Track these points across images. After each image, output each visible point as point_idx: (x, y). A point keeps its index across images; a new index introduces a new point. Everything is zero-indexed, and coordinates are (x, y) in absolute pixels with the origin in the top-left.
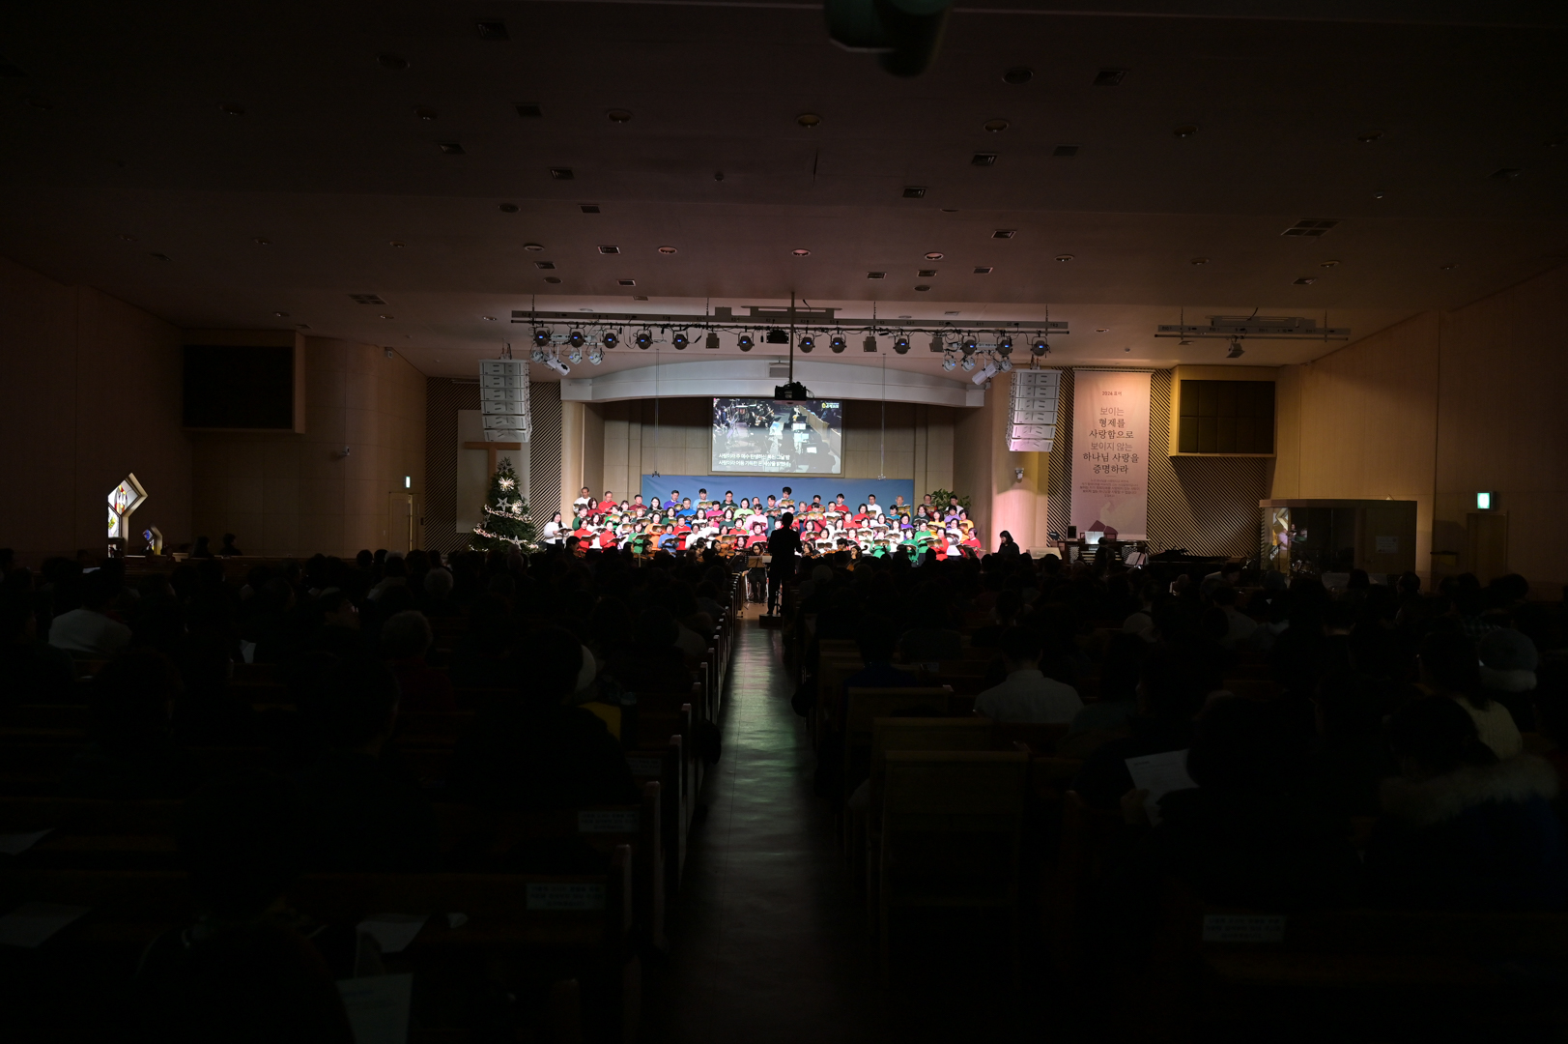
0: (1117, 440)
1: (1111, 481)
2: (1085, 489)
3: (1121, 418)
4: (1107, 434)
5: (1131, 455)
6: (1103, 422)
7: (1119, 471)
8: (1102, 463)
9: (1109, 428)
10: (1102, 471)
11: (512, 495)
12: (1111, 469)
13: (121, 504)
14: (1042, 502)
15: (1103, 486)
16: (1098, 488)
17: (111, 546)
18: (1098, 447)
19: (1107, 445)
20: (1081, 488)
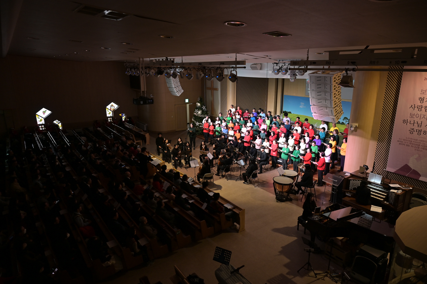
1: (421, 141)
2: (400, 142)
4: (423, 109)
6: (422, 100)
8: (416, 127)
9: (425, 104)
10: (415, 133)
11: (200, 108)
12: (422, 132)
13: (112, 108)
14: (373, 145)
15: (415, 143)
16: (410, 143)
17: (109, 118)
18: (415, 117)
19: (422, 116)
20: (398, 141)
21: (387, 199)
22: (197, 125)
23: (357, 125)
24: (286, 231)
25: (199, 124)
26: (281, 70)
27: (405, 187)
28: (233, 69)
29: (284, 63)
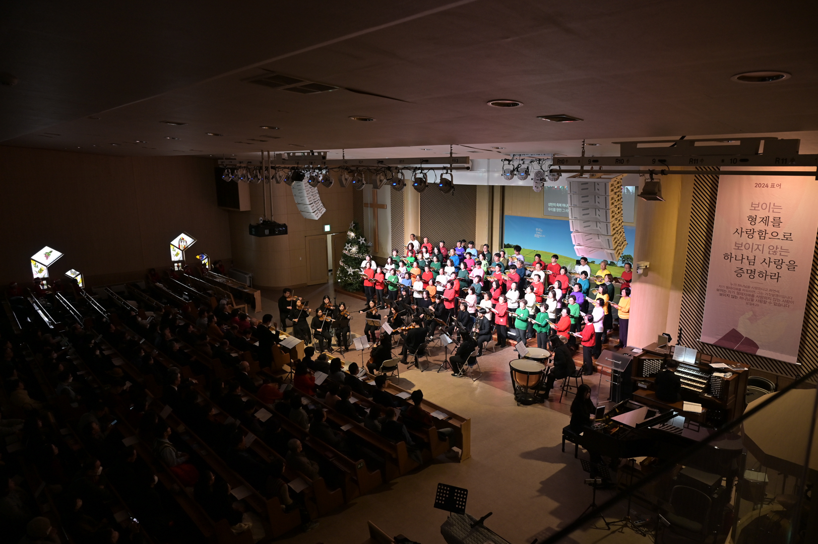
0: (768, 242)
1: (756, 288)
2: (722, 292)
3: (777, 215)
4: (756, 235)
5: (786, 261)
6: (753, 219)
7: (768, 278)
8: (746, 266)
9: (760, 226)
10: (745, 276)
11: (354, 242)
12: (757, 274)
13: (183, 245)
14: (675, 298)
15: (746, 292)
16: (738, 293)
17: (176, 264)
18: (743, 248)
19: (755, 247)
20: (718, 290)
21: (708, 389)
22: (349, 273)
23: (647, 264)
24: (543, 455)
25: (353, 270)
26: (517, 171)
27: (737, 367)
28: (445, 171)
29: (522, 160)
